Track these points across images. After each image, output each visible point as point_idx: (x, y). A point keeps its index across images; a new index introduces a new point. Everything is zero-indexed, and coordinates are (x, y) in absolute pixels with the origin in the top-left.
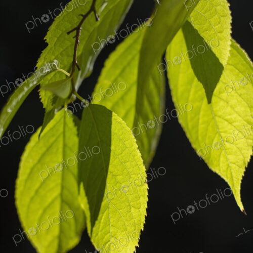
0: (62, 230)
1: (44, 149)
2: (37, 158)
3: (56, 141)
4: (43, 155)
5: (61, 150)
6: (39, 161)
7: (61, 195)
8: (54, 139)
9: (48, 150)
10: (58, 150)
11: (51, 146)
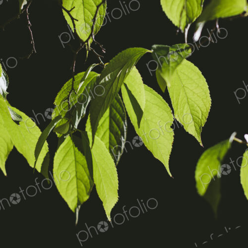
0: (78, 193)
1: (64, 154)
2: (62, 158)
3: (70, 149)
4: (65, 157)
5: (73, 154)
6: (63, 159)
7: (76, 176)
8: (69, 149)
9: (66, 154)
10: (71, 153)
11: (68, 152)
